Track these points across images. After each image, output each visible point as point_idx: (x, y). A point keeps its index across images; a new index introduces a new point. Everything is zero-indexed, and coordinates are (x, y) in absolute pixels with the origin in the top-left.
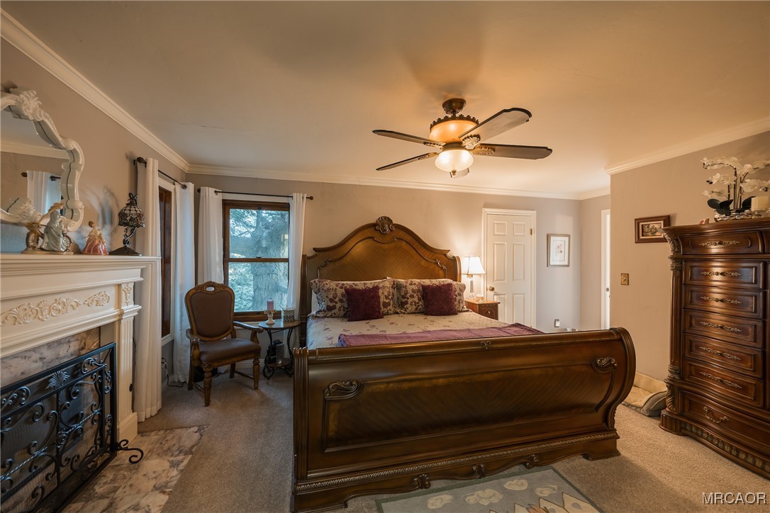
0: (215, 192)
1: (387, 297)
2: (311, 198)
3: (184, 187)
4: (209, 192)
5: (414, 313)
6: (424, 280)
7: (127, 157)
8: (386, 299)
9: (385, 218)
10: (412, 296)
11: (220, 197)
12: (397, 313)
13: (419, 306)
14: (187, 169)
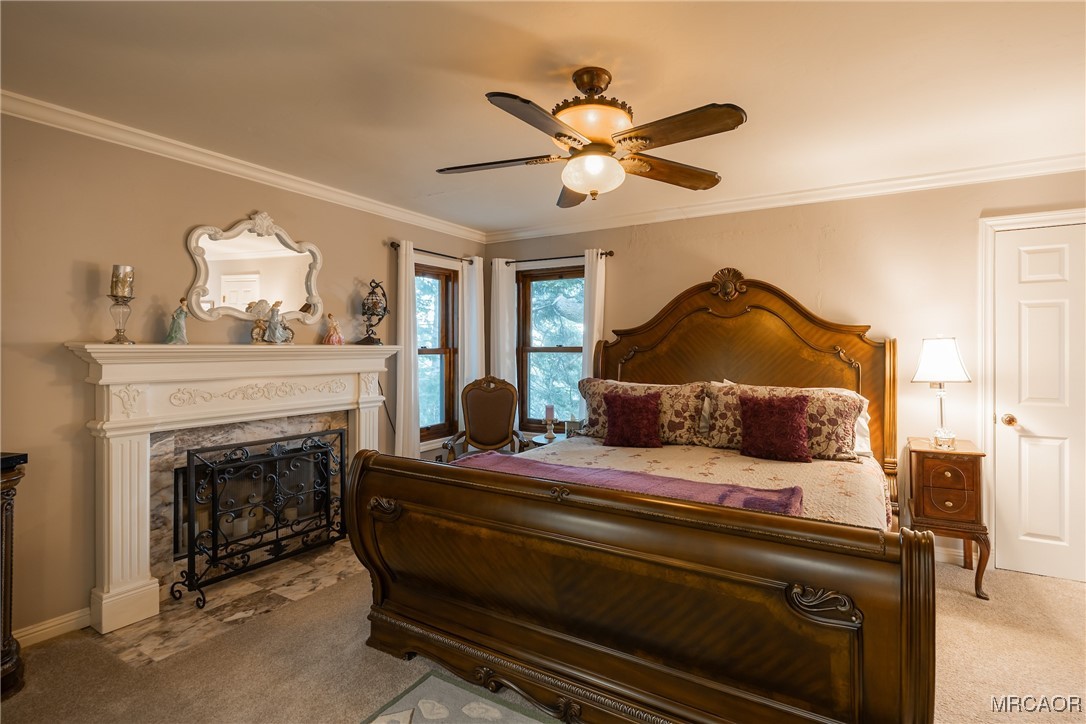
0: (507, 263)
1: (678, 414)
2: (611, 254)
3: (471, 262)
4: (499, 264)
5: (728, 448)
6: (756, 388)
7: (385, 244)
8: (677, 416)
9: (729, 270)
10: (723, 416)
11: (513, 268)
12: (694, 444)
13: (735, 435)
14: (484, 239)
